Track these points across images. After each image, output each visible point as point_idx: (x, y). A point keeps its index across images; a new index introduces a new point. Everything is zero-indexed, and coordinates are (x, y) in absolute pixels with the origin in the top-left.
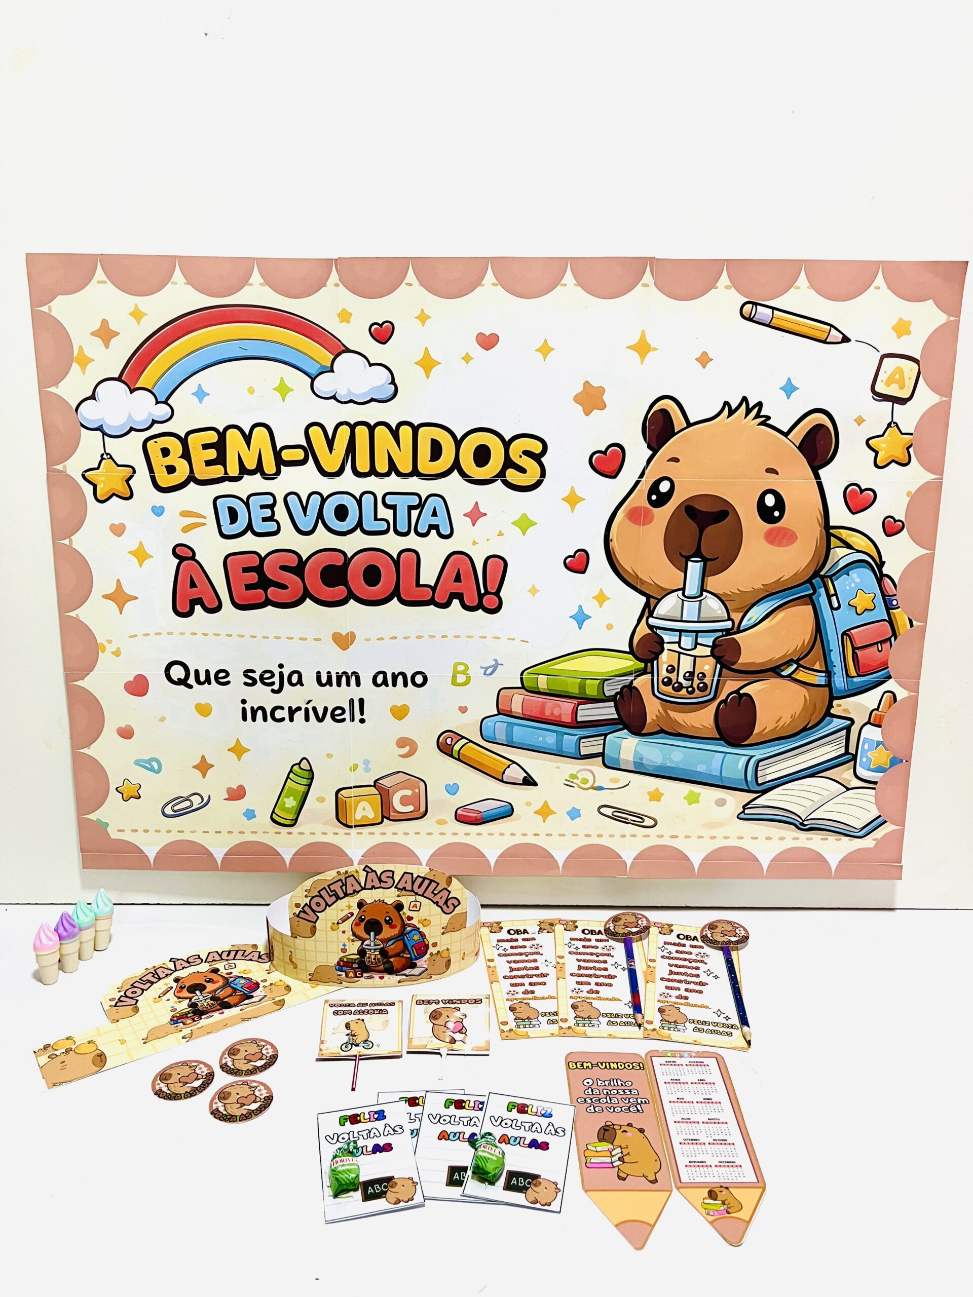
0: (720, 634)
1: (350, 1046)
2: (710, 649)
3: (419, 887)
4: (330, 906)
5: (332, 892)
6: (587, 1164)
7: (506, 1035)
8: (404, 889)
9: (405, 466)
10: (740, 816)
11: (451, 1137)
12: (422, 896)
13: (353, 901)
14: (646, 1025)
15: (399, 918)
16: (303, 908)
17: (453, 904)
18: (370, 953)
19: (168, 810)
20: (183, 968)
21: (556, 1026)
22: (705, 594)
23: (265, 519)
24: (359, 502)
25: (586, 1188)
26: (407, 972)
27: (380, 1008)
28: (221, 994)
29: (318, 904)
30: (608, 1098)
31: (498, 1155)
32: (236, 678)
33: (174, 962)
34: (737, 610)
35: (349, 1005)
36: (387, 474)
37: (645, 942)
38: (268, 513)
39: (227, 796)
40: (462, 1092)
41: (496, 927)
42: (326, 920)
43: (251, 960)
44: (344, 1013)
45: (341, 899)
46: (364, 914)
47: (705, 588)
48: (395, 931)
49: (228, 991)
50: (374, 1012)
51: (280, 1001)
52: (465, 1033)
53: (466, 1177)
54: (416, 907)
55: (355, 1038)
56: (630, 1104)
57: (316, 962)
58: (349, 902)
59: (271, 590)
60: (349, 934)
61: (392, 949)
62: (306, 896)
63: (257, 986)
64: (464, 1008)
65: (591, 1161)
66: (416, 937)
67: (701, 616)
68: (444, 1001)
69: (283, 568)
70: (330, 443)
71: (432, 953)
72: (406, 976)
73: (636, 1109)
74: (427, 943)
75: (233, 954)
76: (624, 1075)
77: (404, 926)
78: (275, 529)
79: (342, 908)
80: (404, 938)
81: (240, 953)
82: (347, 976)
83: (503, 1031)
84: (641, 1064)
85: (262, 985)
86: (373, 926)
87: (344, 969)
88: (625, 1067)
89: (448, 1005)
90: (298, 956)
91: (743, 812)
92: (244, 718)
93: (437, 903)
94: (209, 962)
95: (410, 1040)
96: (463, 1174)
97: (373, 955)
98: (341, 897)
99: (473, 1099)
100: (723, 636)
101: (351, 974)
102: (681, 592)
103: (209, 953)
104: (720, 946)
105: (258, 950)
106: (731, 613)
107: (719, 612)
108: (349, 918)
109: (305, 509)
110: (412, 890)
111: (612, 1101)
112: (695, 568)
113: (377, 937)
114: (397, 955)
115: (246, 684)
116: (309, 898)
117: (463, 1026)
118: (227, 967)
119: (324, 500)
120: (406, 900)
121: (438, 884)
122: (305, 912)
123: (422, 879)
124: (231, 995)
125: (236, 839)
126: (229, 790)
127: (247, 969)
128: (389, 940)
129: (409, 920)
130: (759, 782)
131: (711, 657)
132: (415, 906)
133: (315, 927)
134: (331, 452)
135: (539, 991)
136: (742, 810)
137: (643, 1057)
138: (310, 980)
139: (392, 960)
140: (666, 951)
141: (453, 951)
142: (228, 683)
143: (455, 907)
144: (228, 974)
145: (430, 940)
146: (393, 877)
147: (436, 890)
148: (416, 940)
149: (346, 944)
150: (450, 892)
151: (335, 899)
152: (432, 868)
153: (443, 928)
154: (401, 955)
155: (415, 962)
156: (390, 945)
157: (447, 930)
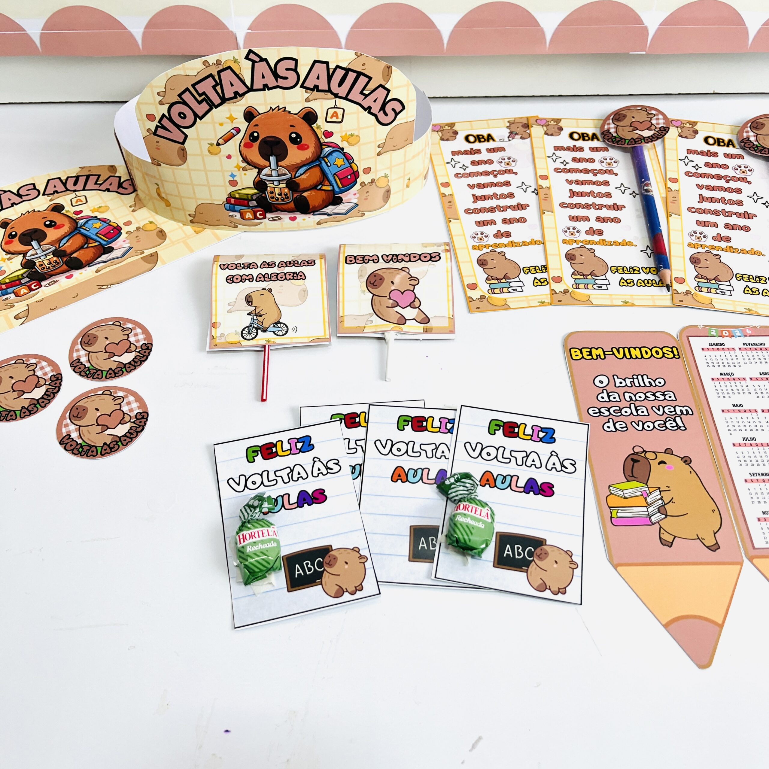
3: (340, 84)
4: (201, 118)
5: (200, 95)
12: (346, 98)
13: (237, 110)
15: (311, 133)
16: (160, 122)
17: (394, 110)
18: (272, 185)
20: (12, 205)
26: (330, 209)
28: (67, 246)
29: (182, 115)
42: (199, 139)
43: (108, 190)
45: (216, 107)
46: (255, 129)
48: (307, 154)
54: (337, 118)
55: (260, 319)
57: (196, 199)
58: (230, 110)
60: (237, 159)
61: (304, 179)
62: (161, 103)
66: (340, 162)
71: (364, 182)
72: (329, 215)
74: (355, 169)
75: (82, 180)
77: (320, 145)
79: (220, 122)
80: (321, 163)
82: (242, 217)
85: (125, 229)
86: (273, 148)
87: (238, 208)
90: (168, 189)
93: (368, 109)
97: (277, 189)
98: (216, 104)
101: (249, 215)
108: (234, 136)
110: (329, 91)
113: (280, 163)
114: (314, 187)
116: (167, 106)
118: (74, 202)
120: (321, 106)
121: (370, 78)
122: (164, 128)
123: (344, 72)
124: (82, 247)
127: (103, 205)
128: (299, 167)
129: (326, 138)
132: (336, 115)
133: (184, 150)
138: (192, 222)
139: (305, 194)
140: (691, 164)
141: (393, 178)
143: (397, 114)
144: (77, 213)
145: (360, 164)
146: (295, 70)
148: (339, 166)
149: (234, 174)
150: (388, 91)
151: (208, 107)
152: (356, 54)
153: (379, 147)
154: (319, 187)
155: (339, 197)
156: (302, 174)
157: (384, 149)
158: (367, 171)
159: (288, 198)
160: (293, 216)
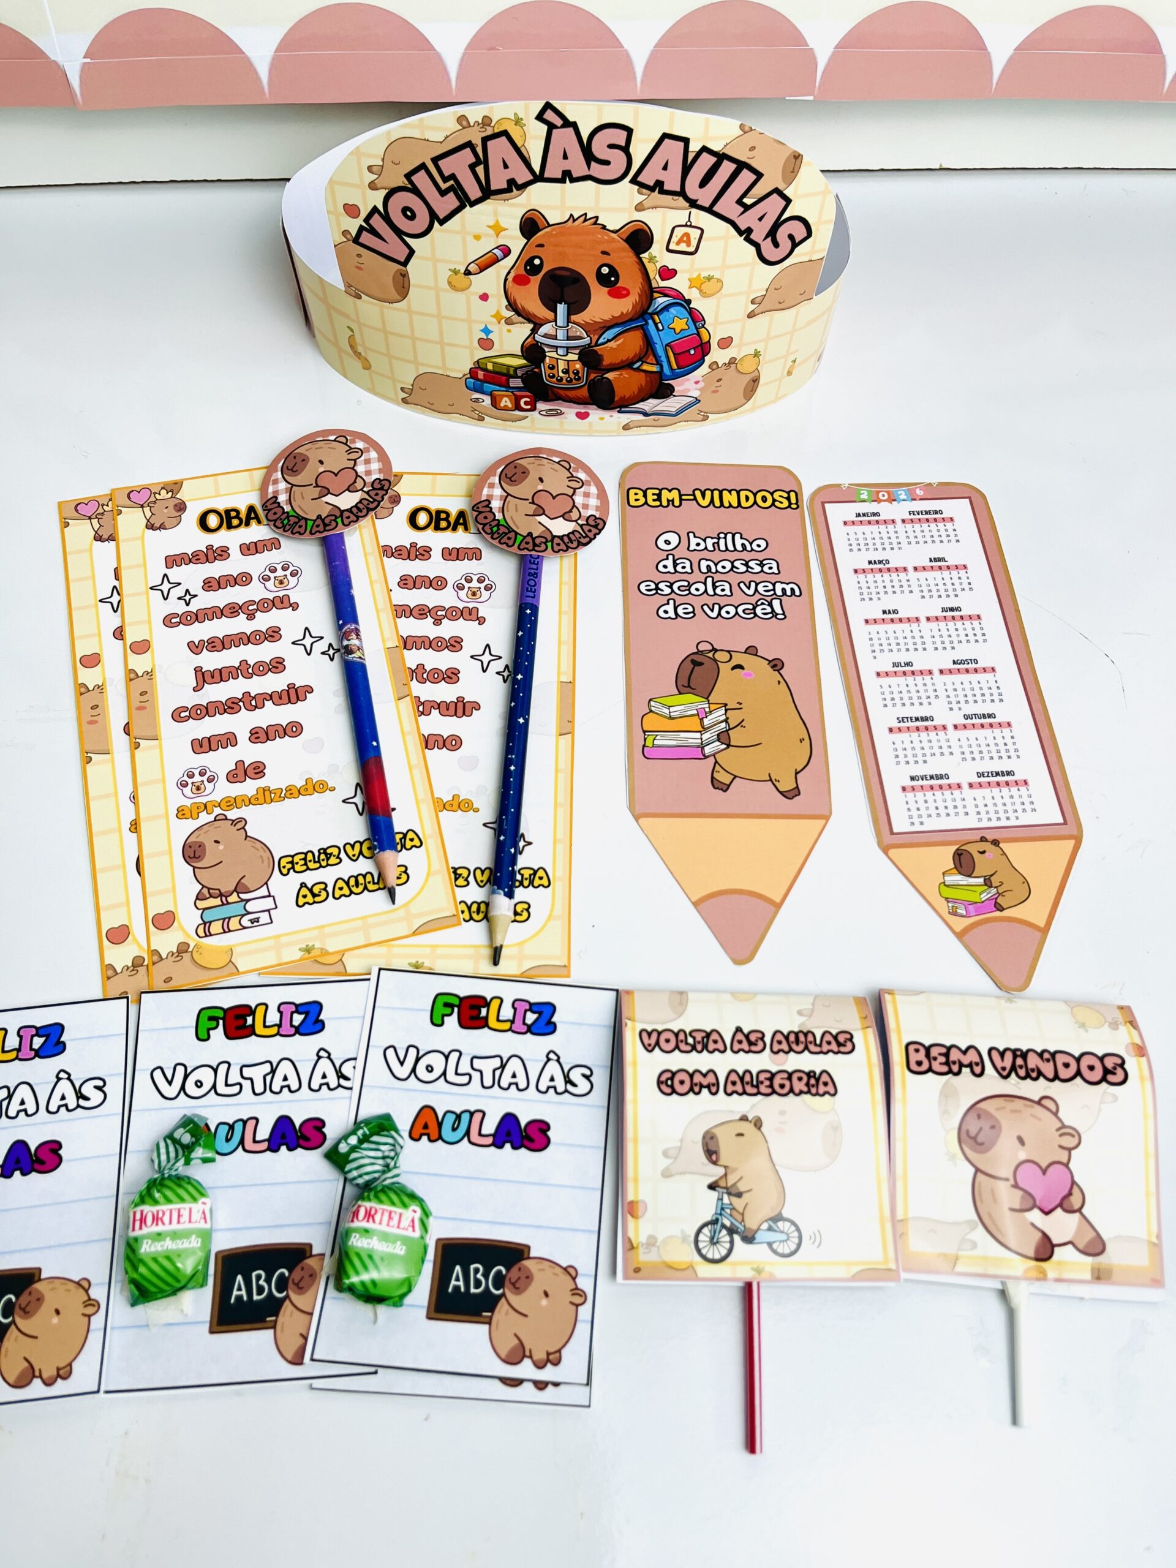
3: (703, 183)
4: (442, 222)
5: (445, 179)
8: (659, 185)
12: (709, 210)
13: (509, 213)
15: (636, 268)
16: (367, 220)
17: (791, 236)
18: (554, 355)
26: (650, 405)
29: (409, 213)
30: (709, 581)
42: (434, 260)
45: (473, 204)
46: (539, 252)
48: (624, 306)
54: (689, 245)
57: (416, 363)
58: (495, 213)
60: (499, 302)
61: (612, 349)
62: (373, 186)
66: (680, 323)
71: (716, 363)
73: (769, 610)
74: (705, 338)
77: (649, 292)
79: (477, 231)
80: (647, 323)
82: (494, 403)
86: (564, 288)
87: (488, 387)
90: (370, 341)
93: (746, 234)
97: (562, 362)
98: (473, 198)
101: (506, 402)
108: (497, 260)
110: (682, 193)
113: (573, 318)
114: (628, 365)
116: (383, 193)
120: (662, 220)
121: (759, 175)
122: (373, 231)
123: (714, 159)
128: (606, 326)
129: (663, 279)
132: (687, 239)
133: (405, 275)
139: (610, 376)
141: (768, 357)
143: (794, 246)
145: (715, 330)
146: (626, 149)
147: (749, 195)
148: (678, 331)
149: (490, 327)
150: (788, 201)
151: (457, 204)
152: (742, 127)
153: (753, 302)
154: (636, 366)
155: (669, 384)
156: (609, 341)
157: (762, 308)
158: (725, 343)
159: (579, 379)
160: (583, 411)
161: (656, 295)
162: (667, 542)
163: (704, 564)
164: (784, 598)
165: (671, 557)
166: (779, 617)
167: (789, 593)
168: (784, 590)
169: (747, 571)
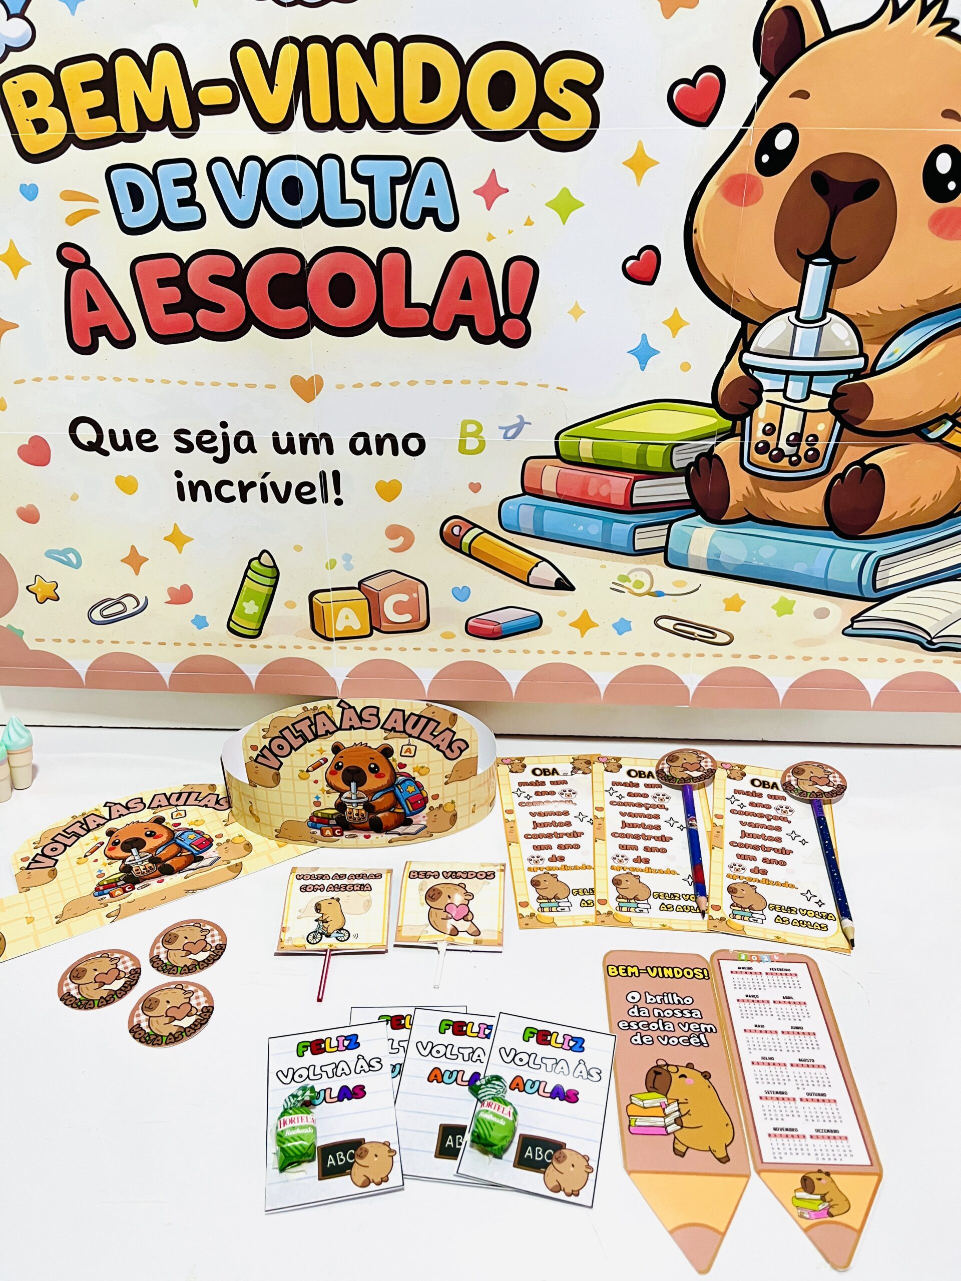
0: (846, 377)
1: (319, 936)
2: (828, 399)
3: (414, 727)
4: (296, 750)
5: (297, 732)
6: (631, 1129)
7: (527, 922)
8: (393, 729)
9: (384, 112)
10: (846, 631)
11: (446, 1078)
12: (418, 738)
13: (326, 744)
14: (711, 912)
16: (261, 751)
17: (459, 748)
18: (351, 807)
19: (96, 615)
20: (120, 816)
21: (591, 911)
22: (829, 315)
23: (182, 203)
24: (318, 172)
25: (630, 1168)
26: (401, 829)
27: (361, 881)
28: (162, 854)
29: (280, 747)
30: (660, 1022)
31: (507, 1117)
32: (166, 442)
33: (110, 807)
34: (873, 341)
35: (322, 877)
36: (358, 126)
37: (709, 789)
38: (185, 191)
39: (169, 599)
40: (463, 1010)
41: (518, 765)
42: (292, 766)
43: (206, 806)
44: (315, 889)
45: (310, 741)
46: (341, 760)
47: (829, 307)
48: (383, 782)
49: (173, 849)
50: (353, 888)
51: (237, 865)
52: (471, 921)
53: (464, 1143)
54: (410, 753)
55: (326, 925)
56: (690, 1032)
57: (284, 816)
58: (320, 745)
59: (201, 313)
60: (323, 784)
61: (379, 802)
62: (264, 737)
63: (209, 842)
64: (471, 885)
65: (637, 1123)
66: (411, 789)
67: (820, 350)
68: (445, 874)
69: (215, 279)
70: (270, 74)
71: (432, 807)
72: (399, 834)
73: (698, 1040)
74: (425, 795)
75: (184, 796)
76: (682, 987)
77: (395, 775)
78: (198, 218)
79: (312, 753)
80: (395, 789)
81: (194, 796)
82: (322, 834)
83: (521, 916)
84: (705, 971)
85: (216, 841)
86: (354, 776)
87: (319, 826)
88: (683, 975)
89: (450, 880)
90: (260, 808)
91: (851, 626)
92: (182, 497)
93: (437, 747)
94: (152, 808)
95: (399, 929)
96: (459, 1138)
97: (355, 810)
98: (310, 739)
99: (477, 1020)
100: (849, 380)
101: (328, 832)
102: (794, 313)
103: (155, 796)
104: (808, 798)
105: (216, 792)
106: (864, 345)
107: (848, 343)
108: (322, 765)
109: (238, 185)
110: (404, 731)
111: (666, 1028)
112: (818, 274)
113: (359, 788)
114: (387, 810)
115: (179, 449)
116: (269, 739)
117: (469, 911)
118: (174, 815)
119: (265, 170)
120: (397, 743)
121: (438, 723)
122: (264, 756)
123: (417, 717)
124: (175, 856)
125: (185, 653)
126: (171, 591)
127: (200, 819)
128: (375, 792)
129: (400, 768)
130: (878, 587)
131: (829, 412)
132: (409, 750)
133: (278, 775)
134: (272, 91)
135: (571, 857)
136: (850, 623)
137: (708, 959)
138: (277, 836)
139: (379, 815)
140: (736, 803)
141: (459, 804)
142: (155, 448)
143: (462, 751)
144: (175, 825)
145: (429, 793)
146: (377, 716)
147: (436, 730)
148: (411, 792)
149: (319, 796)
150: (454, 733)
151: (303, 742)
152: (429, 704)
153: (446, 777)
154: (392, 810)
155: (410, 819)
156: (377, 798)
157: (451, 780)
158: (436, 797)
159: (364, 818)
160: (367, 834)
161: (398, 776)
162: (633, 998)
163: (656, 1011)
164: (706, 1034)
165: (636, 1007)
166: (704, 1045)
167: (709, 1030)
168: (706, 1029)
169: (682, 1016)
